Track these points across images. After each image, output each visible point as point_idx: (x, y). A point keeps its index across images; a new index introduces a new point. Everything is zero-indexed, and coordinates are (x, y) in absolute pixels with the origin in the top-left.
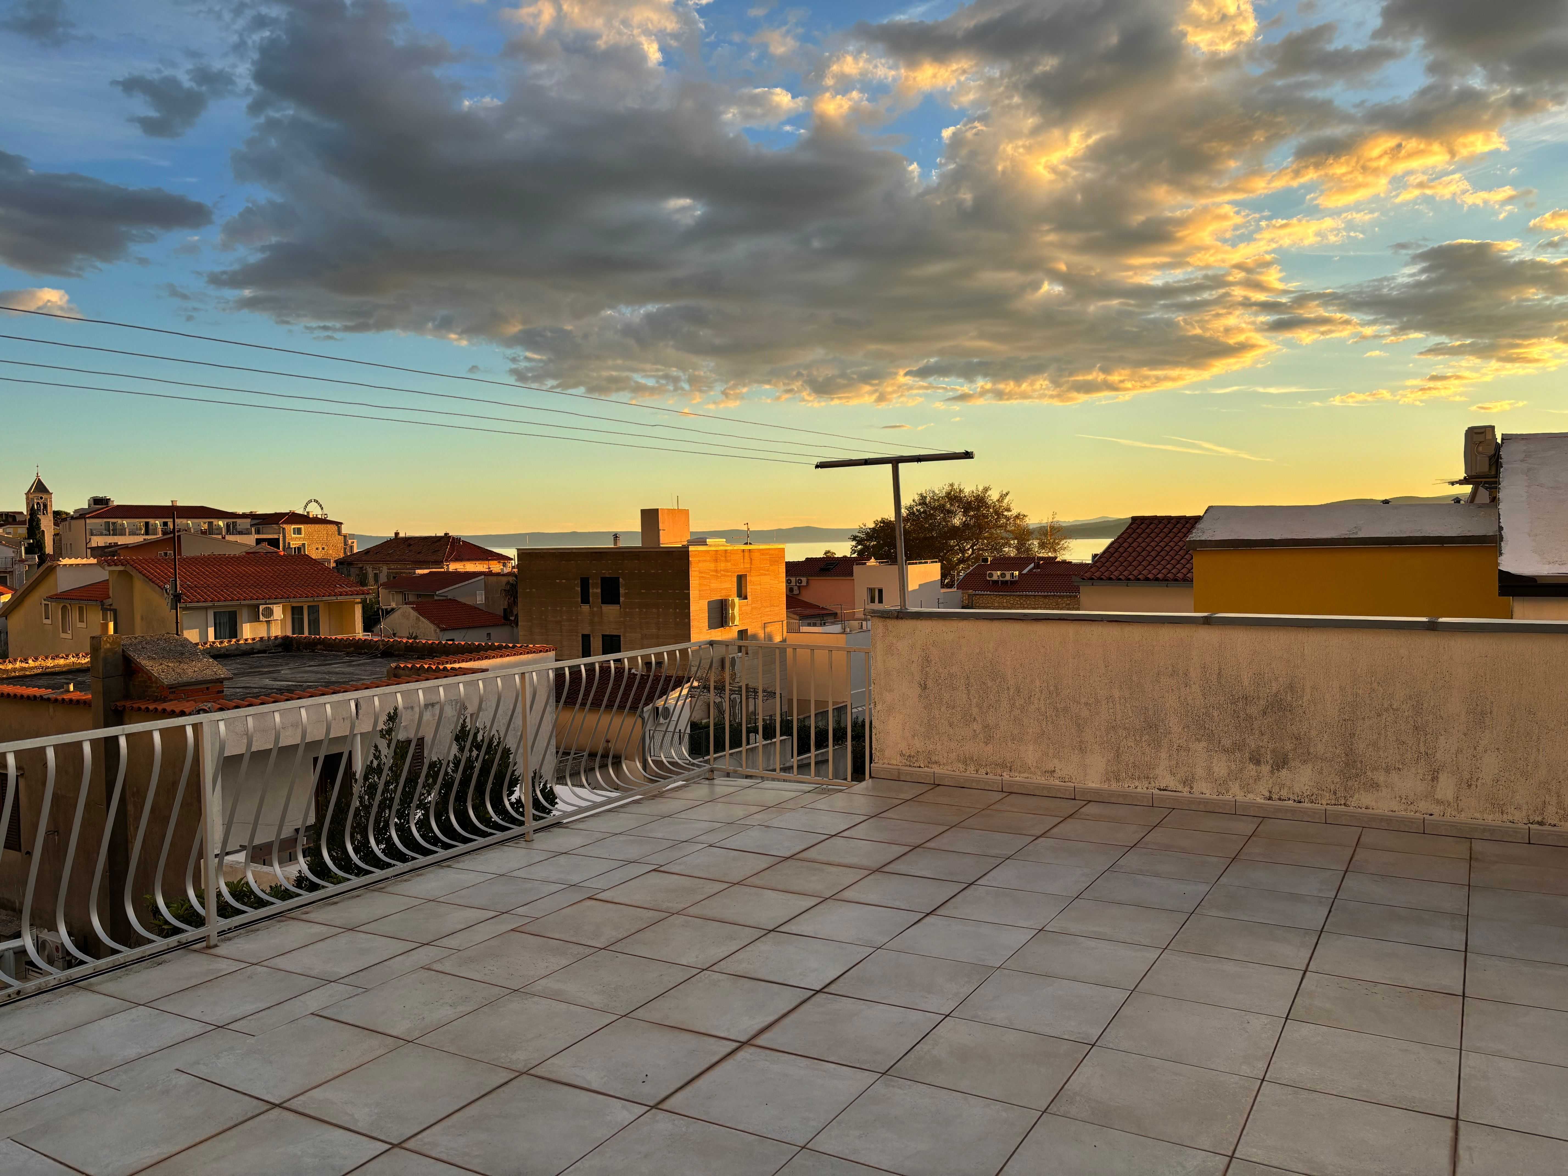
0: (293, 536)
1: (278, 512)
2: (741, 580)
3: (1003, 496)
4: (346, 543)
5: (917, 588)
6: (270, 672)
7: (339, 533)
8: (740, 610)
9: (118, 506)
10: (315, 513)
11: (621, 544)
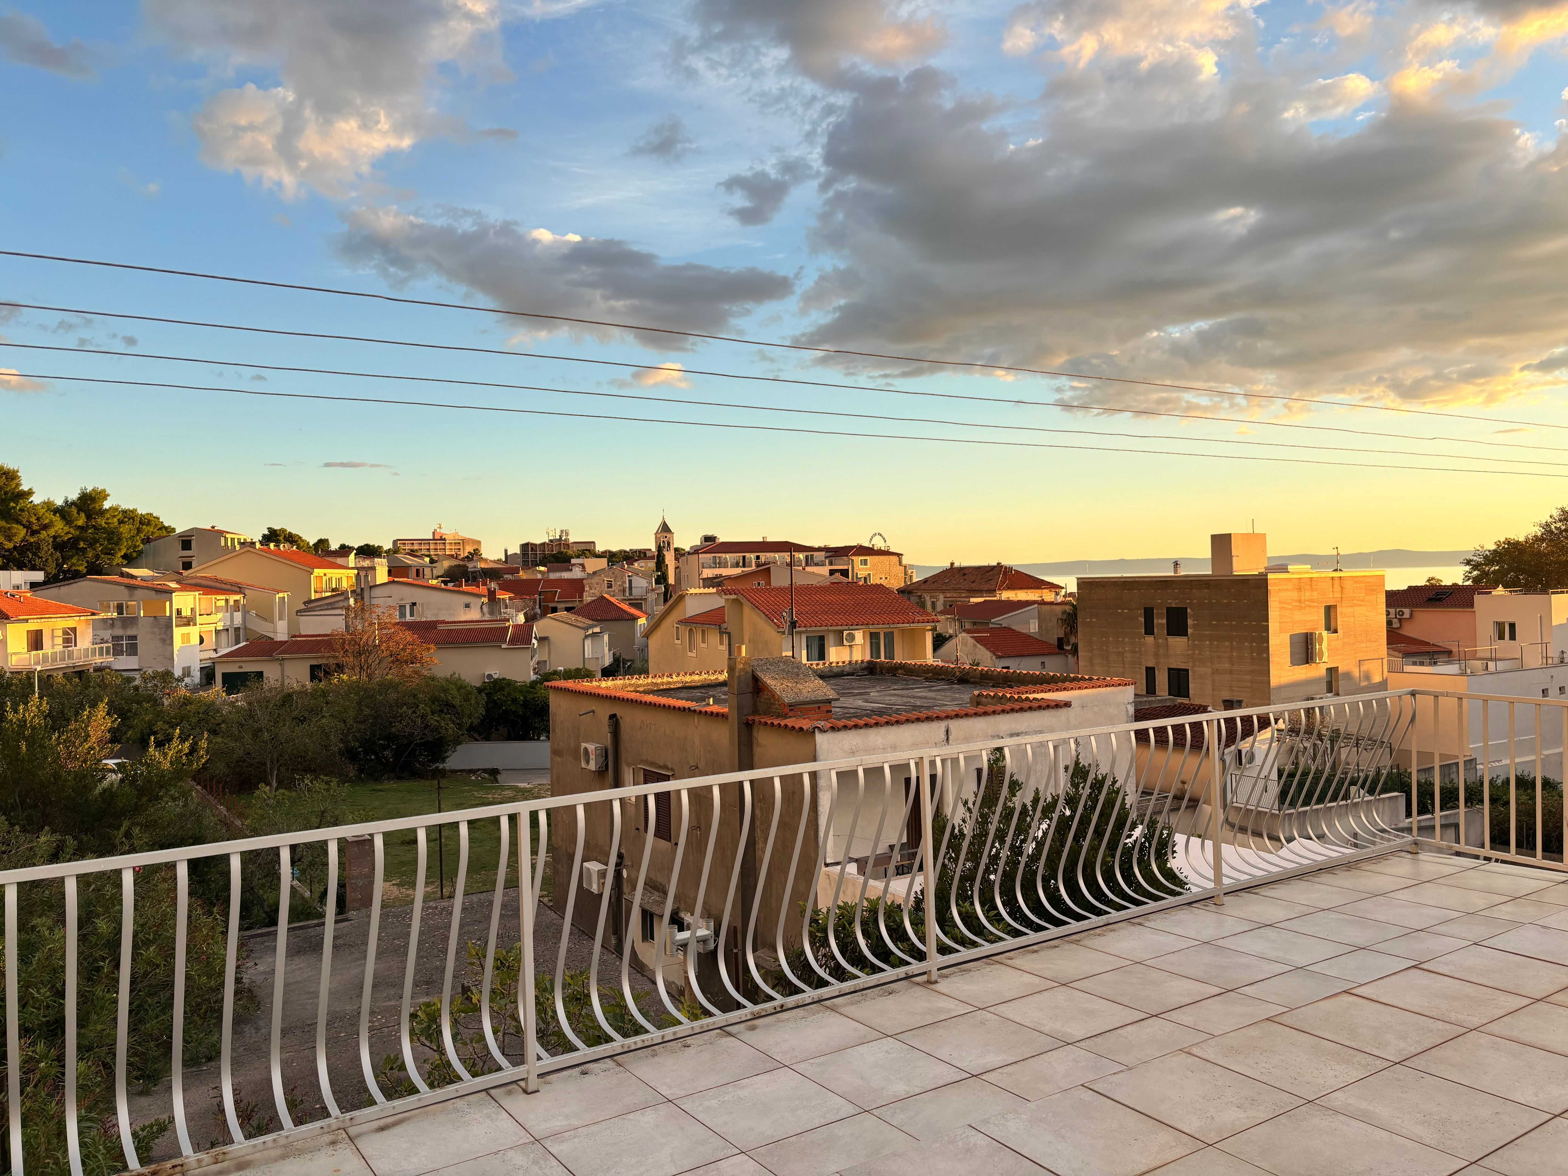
0: (860, 566)
1: (848, 545)
2: (1329, 610)
4: (906, 574)
6: (861, 694)
7: (900, 564)
8: (1328, 645)
9: (723, 543)
10: (879, 546)
11: (1182, 572)
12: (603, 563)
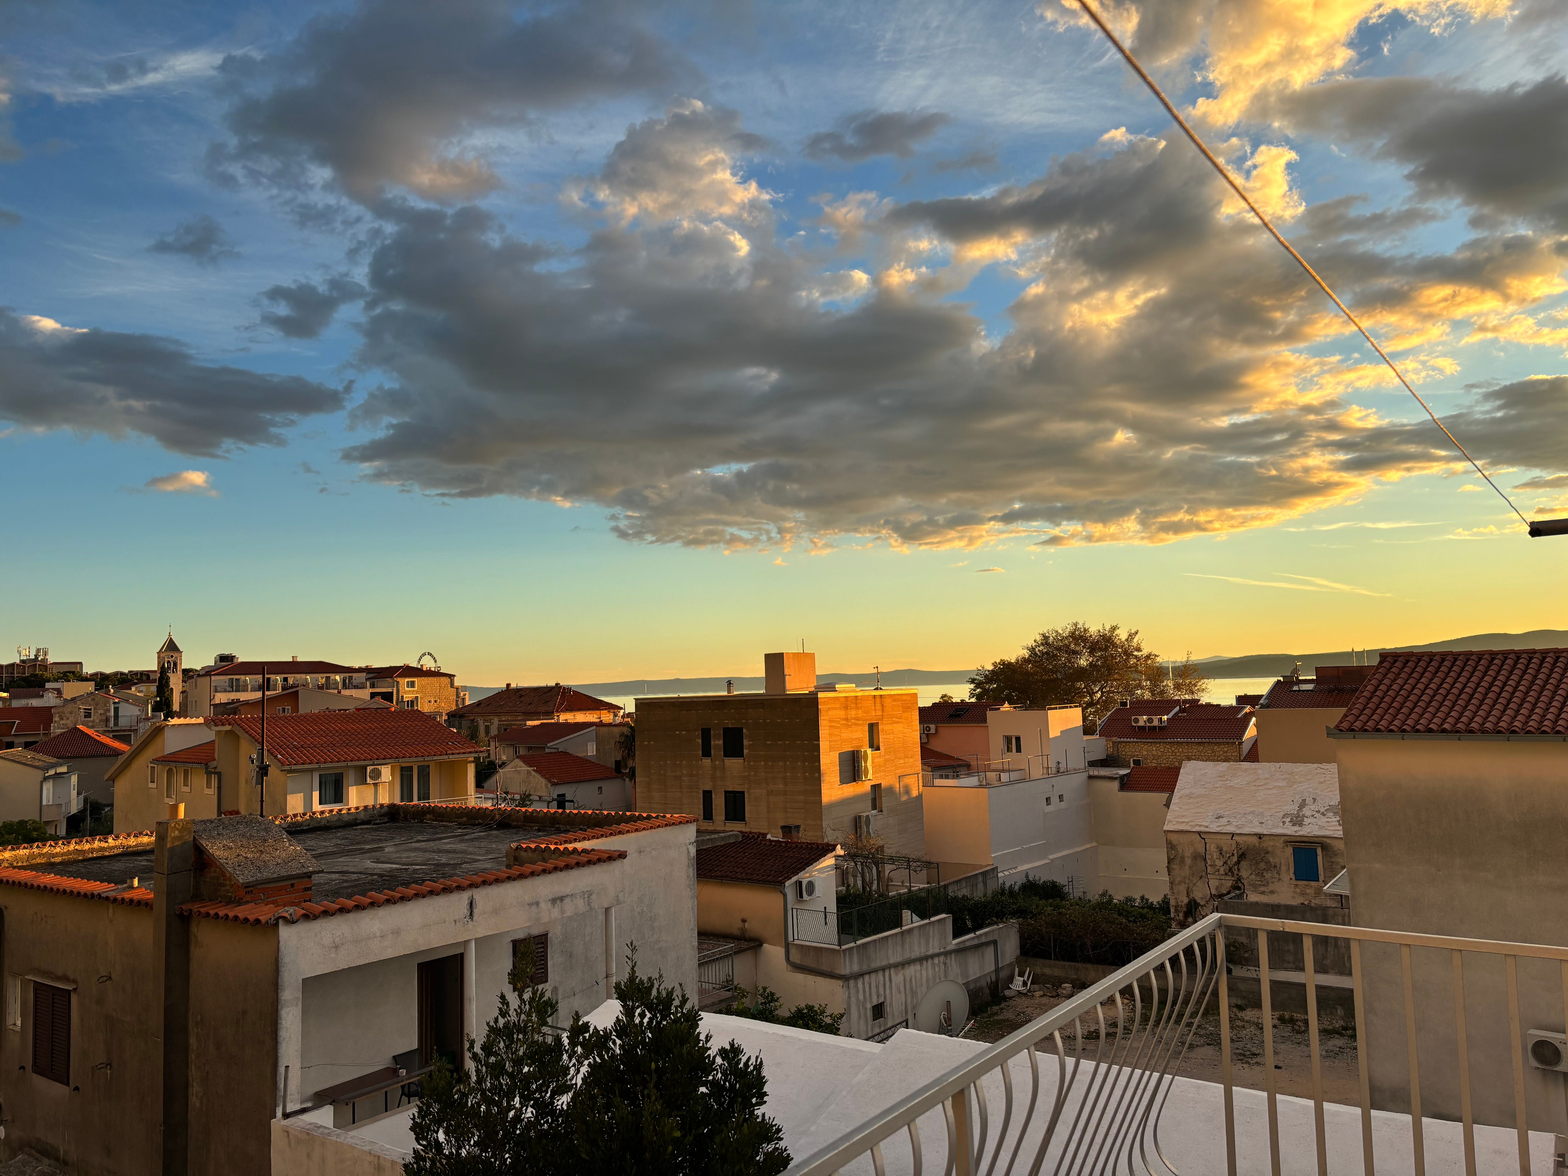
0: (407, 689)
1: (392, 665)
2: (873, 728)
3: (1131, 636)
4: (458, 695)
5: (1059, 734)
6: (371, 851)
7: (452, 685)
8: (873, 762)
9: (242, 663)
10: (428, 666)
11: (736, 692)
12: (90, 687)
